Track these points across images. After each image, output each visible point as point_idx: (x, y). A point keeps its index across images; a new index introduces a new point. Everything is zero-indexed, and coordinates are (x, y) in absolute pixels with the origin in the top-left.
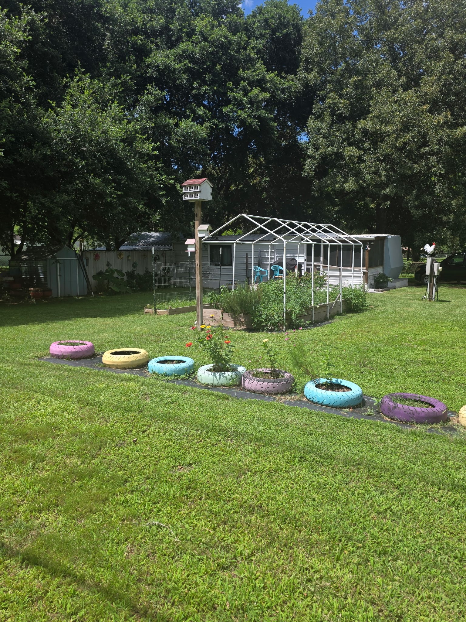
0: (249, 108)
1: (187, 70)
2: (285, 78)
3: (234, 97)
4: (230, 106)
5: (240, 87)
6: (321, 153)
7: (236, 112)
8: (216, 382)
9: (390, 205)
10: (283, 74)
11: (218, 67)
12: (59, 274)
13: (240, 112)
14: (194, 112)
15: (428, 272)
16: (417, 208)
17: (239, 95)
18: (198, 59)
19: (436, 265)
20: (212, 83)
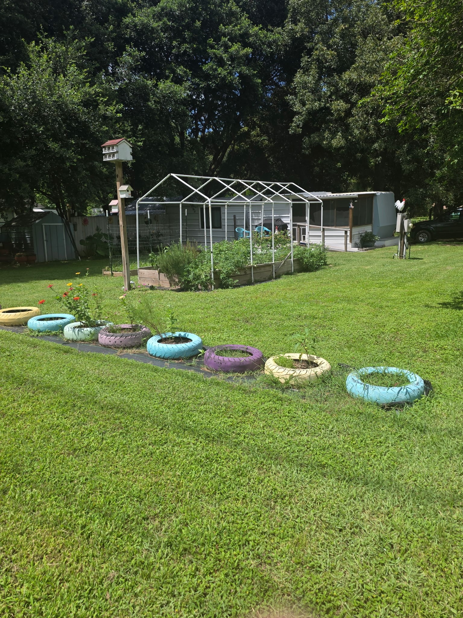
0: (230, 65)
1: (166, 29)
2: (272, 31)
3: (214, 54)
4: (210, 64)
5: (221, 43)
6: (307, 109)
7: (216, 70)
8: (75, 338)
9: (381, 160)
10: (270, 27)
11: (198, 24)
12: (45, 239)
13: (220, 70)
14: (173, 72)
15: (398, 229)
16: (409, 162)
17: (220, 52)
18: (178, 16)
19: (406, 222)
20: (192, 40)
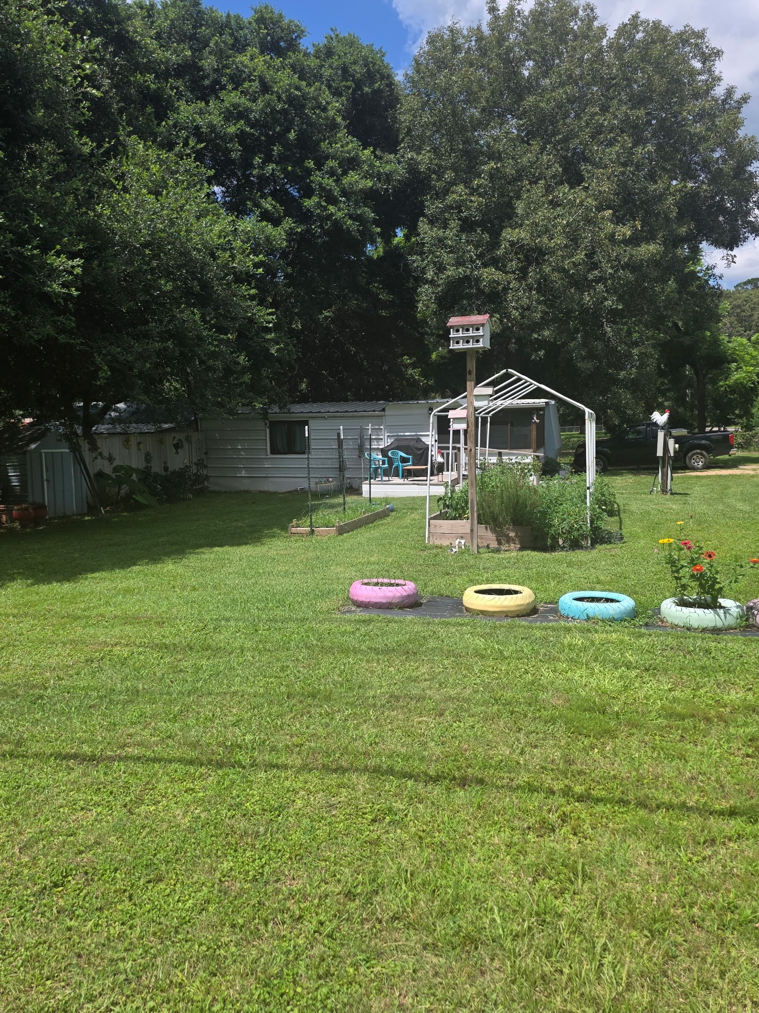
0: (344, 203)
1: (241, 137)
2: (381, 158)
3: (320, 184)
4: (315, 199)
5: (326, 168)
7: (325, 209)
9: (544, 355)
10: (378, 153)
11: (292, 135)
12: (45, 478)
13: (332, 209)
14: (258, 205)
15: (660, 453)
16: (583, 358)
17: (329, 182)
18: (256, 120)
19: (671, 442)
20: (282, 160)
